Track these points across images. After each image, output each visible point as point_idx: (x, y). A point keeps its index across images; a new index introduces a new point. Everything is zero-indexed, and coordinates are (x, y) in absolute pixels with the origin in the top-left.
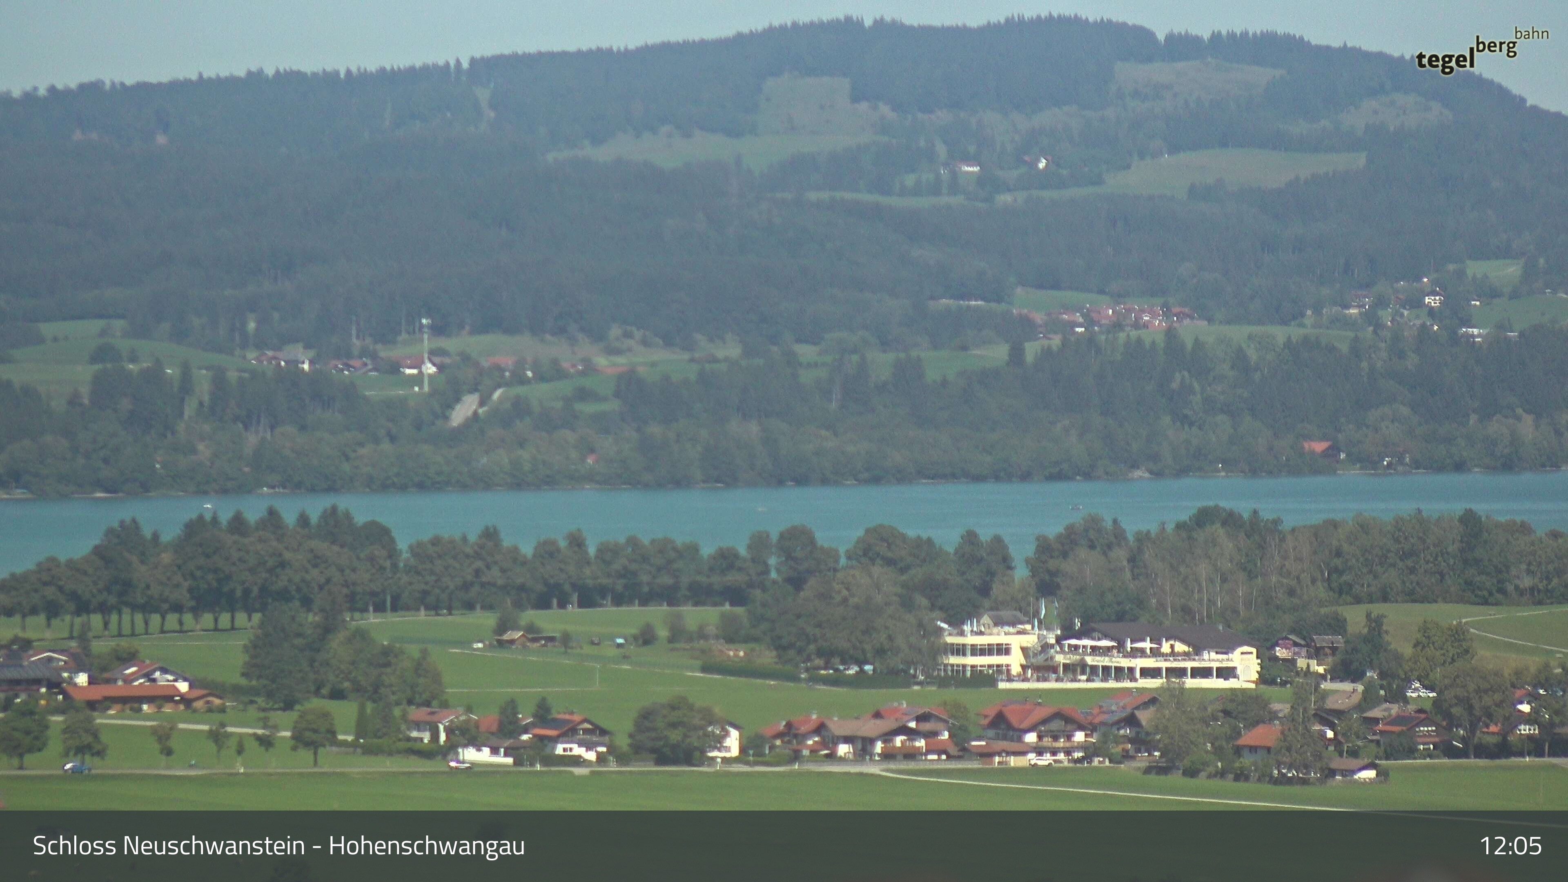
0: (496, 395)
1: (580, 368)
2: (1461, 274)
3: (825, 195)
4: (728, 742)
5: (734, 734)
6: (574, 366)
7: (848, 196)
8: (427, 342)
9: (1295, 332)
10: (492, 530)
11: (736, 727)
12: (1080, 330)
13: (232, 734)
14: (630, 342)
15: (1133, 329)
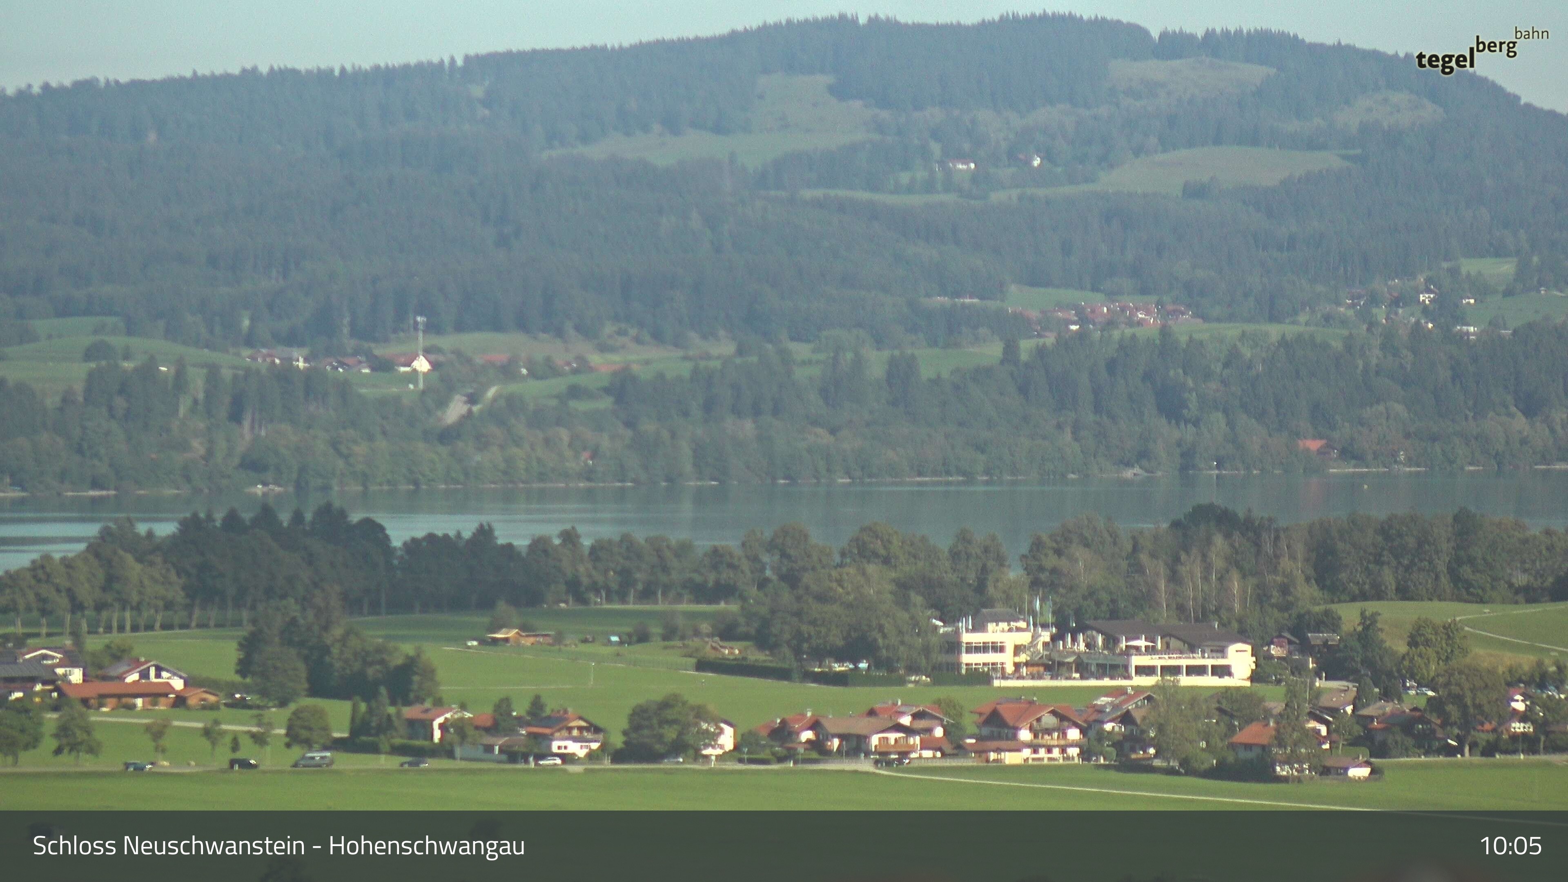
0: (491, 392)
1: (575, 365)
2: (1454, 272)
3: (819, 193)
4: (722, 740)
5: (729, 731)
6: (568, 364)
7: (841, 193)
8: (421, 340)
9: (1289, 330)
10: (486, 527)
11: (730, 724)
12: (1074, 328)
13: (225, 732)
14: (622, 340)
15: (1128, 326)
